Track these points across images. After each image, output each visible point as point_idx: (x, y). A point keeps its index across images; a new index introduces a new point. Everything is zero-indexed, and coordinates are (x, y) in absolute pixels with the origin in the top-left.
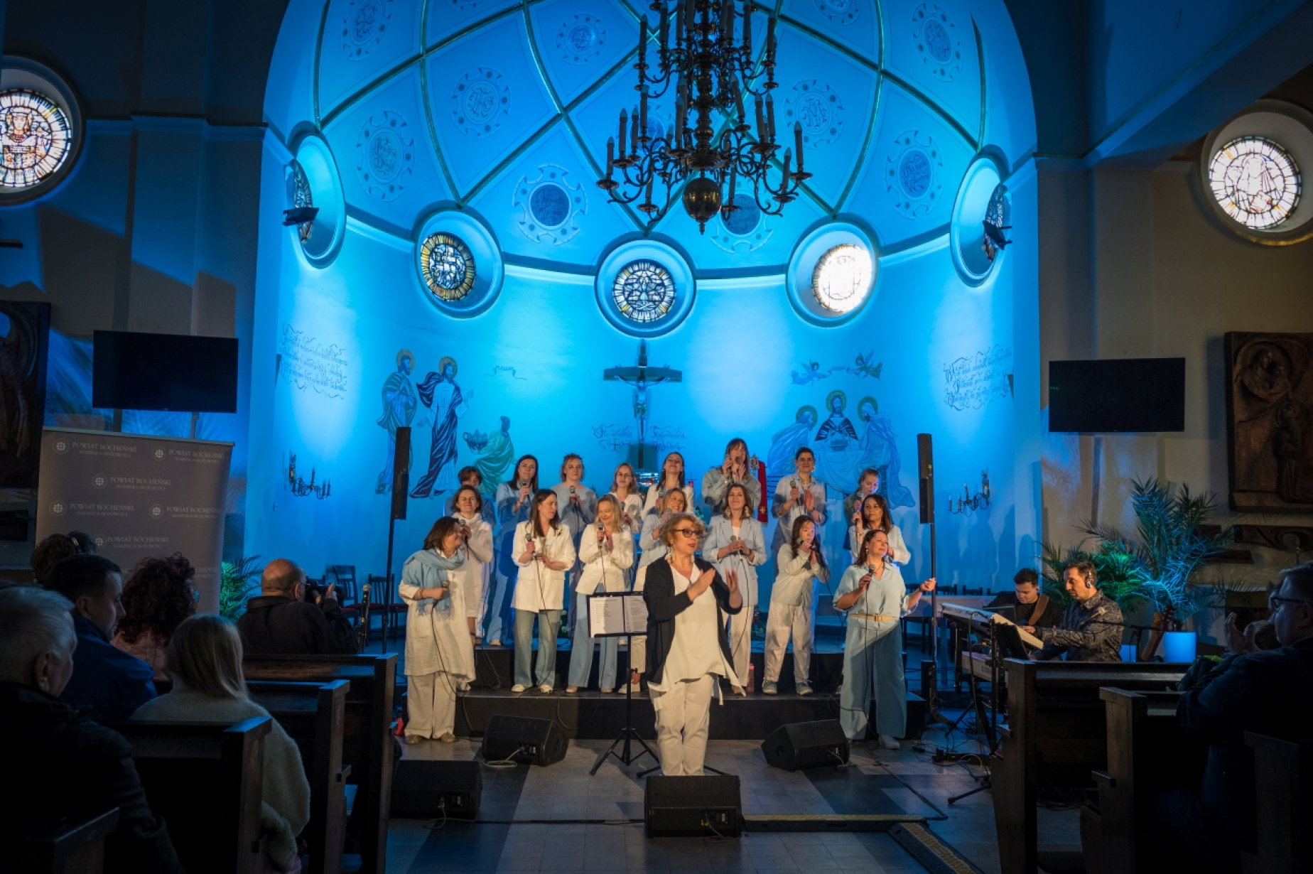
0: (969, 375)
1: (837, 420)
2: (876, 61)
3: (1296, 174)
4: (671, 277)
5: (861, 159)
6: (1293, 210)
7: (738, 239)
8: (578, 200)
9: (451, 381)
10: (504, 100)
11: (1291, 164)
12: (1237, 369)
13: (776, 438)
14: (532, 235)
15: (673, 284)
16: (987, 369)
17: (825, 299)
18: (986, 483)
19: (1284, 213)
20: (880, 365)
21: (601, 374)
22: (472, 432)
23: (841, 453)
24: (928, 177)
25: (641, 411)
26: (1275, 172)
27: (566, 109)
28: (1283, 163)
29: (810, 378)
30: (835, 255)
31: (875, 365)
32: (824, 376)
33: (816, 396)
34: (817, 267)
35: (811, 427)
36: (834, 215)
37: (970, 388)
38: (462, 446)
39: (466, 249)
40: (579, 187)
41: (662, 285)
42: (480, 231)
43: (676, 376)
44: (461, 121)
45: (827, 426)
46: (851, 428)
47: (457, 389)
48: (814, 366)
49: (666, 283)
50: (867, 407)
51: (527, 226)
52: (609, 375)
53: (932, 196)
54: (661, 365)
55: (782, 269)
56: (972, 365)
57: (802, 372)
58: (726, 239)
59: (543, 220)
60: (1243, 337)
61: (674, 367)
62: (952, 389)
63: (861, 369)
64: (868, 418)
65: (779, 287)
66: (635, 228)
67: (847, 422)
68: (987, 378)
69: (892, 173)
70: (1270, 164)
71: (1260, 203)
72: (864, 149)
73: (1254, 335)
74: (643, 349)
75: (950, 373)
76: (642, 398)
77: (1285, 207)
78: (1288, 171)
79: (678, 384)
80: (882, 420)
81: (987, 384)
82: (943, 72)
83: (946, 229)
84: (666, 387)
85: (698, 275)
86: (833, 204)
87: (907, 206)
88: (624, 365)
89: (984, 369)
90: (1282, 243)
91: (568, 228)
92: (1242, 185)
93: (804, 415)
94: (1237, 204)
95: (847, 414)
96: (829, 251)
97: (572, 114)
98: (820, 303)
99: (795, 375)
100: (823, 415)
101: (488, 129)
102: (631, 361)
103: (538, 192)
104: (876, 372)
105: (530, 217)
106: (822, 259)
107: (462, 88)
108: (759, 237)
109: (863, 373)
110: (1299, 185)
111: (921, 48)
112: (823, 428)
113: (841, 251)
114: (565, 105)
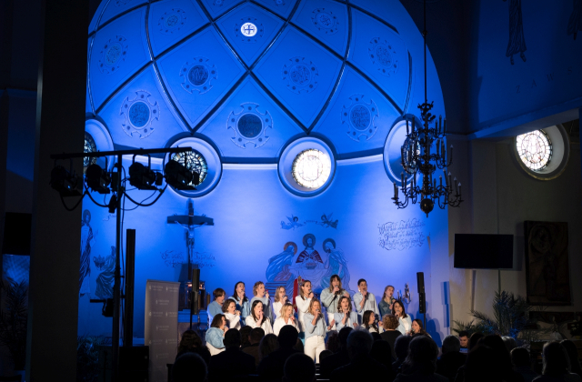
0: (395, 232)
1: (309, 251)
2: (343, 56)
3: (550, 145)
4: (204, 160)
5: (327, 104)
6: (549, 162)
7: (246, 140)
8: (155, 111)
9: (88, 225)
10: (124, 53)
11: (548, 140)
12: (530, 238)
13: (271, 261)
14: (128, 133)
15: (206, 164)
16: (409, 230)
17: (300, 180)
18: (407, 290)
19: (545, 163)
20: (337, 221)
21: (165, 219)
22: (97, 257)
23: (313, 271)
24: (369, 120)
25: (190, 242)
26: (542, 144)
27: (155, 58)
28: (545, 140)
29: (293, 226)
30: (306, 154)
31: (334, 221)
32: (301, 225)
33: (295, 235)
34: (295, 161)
35: (293, 255)
36: (308, 133)
37: (397, 239)
38: (92, 265)
39: (93, 141)
40: (156, 104)
41: (199, 164)
42: (103, 131)
43: (210, 222)
44: (102, 65)
45: (303, 254)
46: (319, 256)
47: (91, 230)
48: (295, 219)
49: (202, 163)
50: (329, 245)
51: (126, 127)
52: (171, 220)
53: (371, 131)
54: (200, 215)
55: (276, 160)
56: (397, 227)
57: (287, 222)
58: (240, 140)
59: (135, 123)
60: (532, 223)
61: (209, 216)
62: (383, 237)
63: (325, 223)
64: (329, 251)
65: (274, 171)
66: (186, 130)
67: (316, 252)
68: (408, 234)
69: (346, 114)
70: (540, 140)
71: (536, 158)
72: (329, 99)
73: (537, 222)
74: (190, 205)
75: (382, 229)
76: (191, 235)
77: (545, 161)
78: (547, 144)
79: (211, 227)
80: (338, 252)
81: (408, 238)
82: (384, 71)
83: (380, 151)
84: (206, 228)
85: (224, 160)
86: (308, 126)
87: (354, 133)
88: (179, 214)
89: (406, 230)
90: (546, 179)
91: (148, 129)
92: (529, 149)
93: (290, 247)
94: (526, 158)
95: (315, 248)
96: (303, 152)
97: (158, 61)
98: (297, 182)
99: (283, 224)
100: (301, 248)
101: (113, 69)
102: (182, 212)
103: (133, 107)
104: (334, 225)
105: (128, 122)
106: (298, 156)
107: (106, 47)
108: (260, 140)
109: (326, 225)
110: (551, 150)
111: (372, 56)
112: (300, 255)
113: (310, 153)
114: (155, 56)
